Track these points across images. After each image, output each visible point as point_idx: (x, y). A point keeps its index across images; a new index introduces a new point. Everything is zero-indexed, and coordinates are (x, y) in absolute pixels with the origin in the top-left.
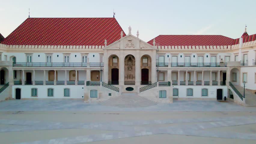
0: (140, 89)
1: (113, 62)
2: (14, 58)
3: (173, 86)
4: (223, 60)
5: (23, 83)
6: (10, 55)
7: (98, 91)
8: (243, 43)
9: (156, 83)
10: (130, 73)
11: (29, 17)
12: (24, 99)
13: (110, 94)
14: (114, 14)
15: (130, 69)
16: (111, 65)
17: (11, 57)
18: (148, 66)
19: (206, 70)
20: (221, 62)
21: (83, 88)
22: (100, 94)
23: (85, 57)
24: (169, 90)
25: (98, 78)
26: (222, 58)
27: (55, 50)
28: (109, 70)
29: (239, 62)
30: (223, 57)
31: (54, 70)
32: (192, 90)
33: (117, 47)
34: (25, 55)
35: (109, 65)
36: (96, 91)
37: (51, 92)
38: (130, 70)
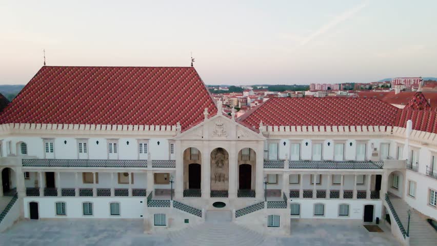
0: (236, 211)
1: (192, 153)
2: (24, 147)
3: (292, 199)
4: (378, 149)
5: (41, 192)
6: (16, 140)
7: (167, 216)
8: (413, 129)
9: (263, 202)
10: (220, 171)
11: (45, 64)
12: (45, 219)
13: (187, 221)
14: (193, 60)
15: (220, 165)
16: (188, 158)
17: (17, 144)
18: (251, 159)
19: (348, 174)
20: (374, 153)
21: (141, 202)
22: (170, 220)
23: (143, 145)
24: (284, 214)
25: (166, 179)
26: (375, 147)
27: (93, 133)
28: (185, 167)
29: (405, 162)
30: (377, 146)
31: (93, 172)
32: (323, 206)
33: (198, 136)
34: (42, 140)
35: (185, 158)
36: (164, 216)
37: (88, 209)
38: (220, 167)
